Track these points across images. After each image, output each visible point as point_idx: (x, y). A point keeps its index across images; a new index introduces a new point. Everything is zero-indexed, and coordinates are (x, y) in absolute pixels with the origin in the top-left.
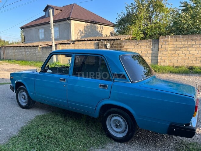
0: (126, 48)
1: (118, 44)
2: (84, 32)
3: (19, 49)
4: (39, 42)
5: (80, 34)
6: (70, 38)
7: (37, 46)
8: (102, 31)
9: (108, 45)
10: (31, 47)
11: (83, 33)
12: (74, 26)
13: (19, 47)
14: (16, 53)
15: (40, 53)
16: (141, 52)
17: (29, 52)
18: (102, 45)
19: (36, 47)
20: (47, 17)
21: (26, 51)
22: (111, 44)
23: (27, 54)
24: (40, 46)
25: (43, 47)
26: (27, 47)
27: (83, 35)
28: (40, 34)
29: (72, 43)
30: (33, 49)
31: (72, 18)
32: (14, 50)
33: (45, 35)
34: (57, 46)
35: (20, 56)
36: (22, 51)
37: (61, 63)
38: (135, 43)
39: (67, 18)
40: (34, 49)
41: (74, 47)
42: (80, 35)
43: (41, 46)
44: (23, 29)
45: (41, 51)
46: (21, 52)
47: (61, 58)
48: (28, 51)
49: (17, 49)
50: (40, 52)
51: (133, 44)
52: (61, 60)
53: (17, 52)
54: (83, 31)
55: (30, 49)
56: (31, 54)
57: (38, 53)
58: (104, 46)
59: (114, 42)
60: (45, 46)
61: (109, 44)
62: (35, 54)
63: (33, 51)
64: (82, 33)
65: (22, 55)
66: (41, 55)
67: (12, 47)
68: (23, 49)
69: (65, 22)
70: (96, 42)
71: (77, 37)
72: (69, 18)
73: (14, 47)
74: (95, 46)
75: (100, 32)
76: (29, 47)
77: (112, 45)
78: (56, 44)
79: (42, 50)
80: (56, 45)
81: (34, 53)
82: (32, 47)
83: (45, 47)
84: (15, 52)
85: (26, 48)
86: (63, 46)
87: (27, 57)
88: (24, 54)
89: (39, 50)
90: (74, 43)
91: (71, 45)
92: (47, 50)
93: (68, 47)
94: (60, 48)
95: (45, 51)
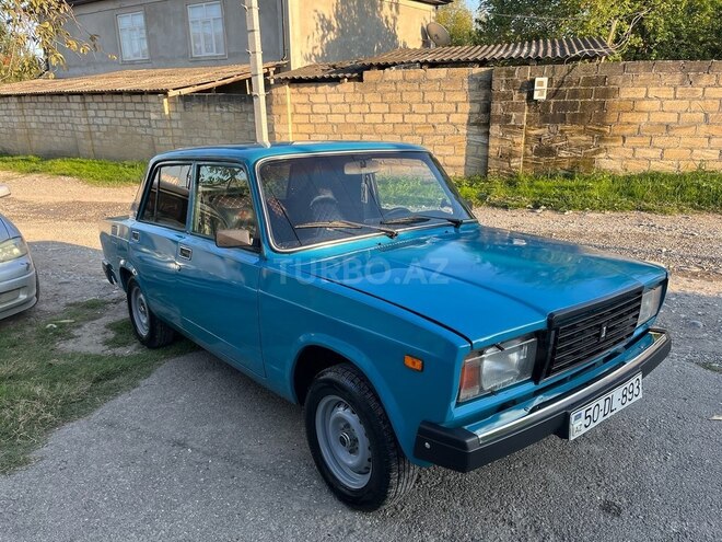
0: (628, 100)
1: (589, 81)
2: (334, 23)
3: (49, 106)
5: (321, 33)
6: (286, 51)
7: (156, 93)
8: (395, 18)
9: (541, 84)
10: (118, 98)
11: (333, 30)
13: (49, 99)
14: (33, 125)
15: (174, 125)
16: (706, 115)
17: (106, 121)
18: (510, 84)
19: (152, 98)
21: (92, 113)
22: (557, 79)
23: (94, 128)
24: (172, 93)
25: (186, 98)
27: (332, 36)
29: (350, 79)
30: (129, 106)
32: (22, 110)
34: (274, 92)
35: (57, 139)
36: (66, 113)
38: (679, 76)
40: (139, 107)
41: (358, 95)
42: (324, 36)
43: (177, 93)
45: (175, 116)
46: (65, 119)
48: (101, 114)
49: (39, 105)
50: (171, 120)
51: (667, 79)
53: (42, 119)
55: (112, 106)
56: (122, 130)
57: (161, 125)
58: (521, 91)
59: (569, 71)
61: (545, 80)
62: (139, 130)
63: (129, 114)
64: (329, 28)
65: (68, 134)
66: (179, 133)
67: (15, 100)
68: (75, 106)
70: (477, 70)
71: (311, 45)
73: (24, 95)
74: (470, 90)
75: (387, 22)
76: (107, 98)
77: (561, 83)
79: (180, 109)
81: (136, 122)
82: (127, 99)
84: (28, 119)
85: (89, 99)
86: (301, 90)
87: (96, 142)
88: (80, 128)
89: (167, 113)
90: (360, 79)
91: (347, 86)
92: (212, 108)
93: (329, 96)
94: (289, 99)
95: (199, 113)
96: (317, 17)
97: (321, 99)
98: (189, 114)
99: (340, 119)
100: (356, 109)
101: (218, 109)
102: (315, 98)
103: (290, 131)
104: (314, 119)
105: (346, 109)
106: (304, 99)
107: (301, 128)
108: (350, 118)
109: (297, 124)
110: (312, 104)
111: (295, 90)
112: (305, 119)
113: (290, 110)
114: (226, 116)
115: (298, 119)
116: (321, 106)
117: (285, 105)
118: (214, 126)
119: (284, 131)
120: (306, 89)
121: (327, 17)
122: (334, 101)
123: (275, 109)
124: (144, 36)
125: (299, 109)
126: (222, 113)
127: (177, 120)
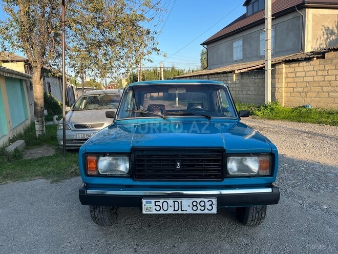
4: (232, 65)
5: (326, 36)
6: (302, 48)
7: (231, 72)
10: (219, 76)
11: (334, 34)
12: (313, 20)
15: (237, 85)
19: (230, 75)
20: (249, 16)
24: (236, 72)
25: (242, 74)
26: (213, 76)
27: (333, 37)
28: (235, 50)
29: (318, 58)
30: (223, 79)
31: (308, 3)
33: (244, 50)
34: (277, 67)
37: (283, 105)
39: (298, 6)
40: (226, 79)
41: (321, 66)
42: (327, 38)
43: (239, 71)
44: (206, 46)
47: (284, 94)
50: (236, 83)
52: (284, 100)
54: (335, 29)
55: (217, 79)
60: (246, 70)
64: (332, 33)
66: (238, 89)
69: (290, 16)
71: (318, 44)
72: (304, 3)
76: (216, 76)
78: (273, 63)
79: (240, 78)
80: (273, 65)
82: (222, 75)
83: (247, 73)
85: (210, 76)
86: (291, 66)
89: (234, 80)
90: (323, 57)
91: (315, 61)
92: (251, 78)
93: (305, 67)
94: (284, 71)
95: (246, 80)
96: (323, 29)
97: (301, 69)
98: (242, 81)
99: (311, 79)
100: (320, 73)
101: (254, 77)
102: (297, 69)
103: (284, 86)
104: (296, 79)
105: (314, 73)
106: (292, 70)
107: (290, 85)
108: (316, 79)
109: (287, 83)
110: (295, 72)
111: (288, 66)
112: (292, 80)
113: (284, 76)
114: (256, 81)
115: (288, 80)
116: (300, 73)
117: (282, 74)
118: (251, 85)
119: (281, 86)
120: (293, 65)
121: (331, 28)
122: (308, 70)
123: (277, 76)
124: (242, 49)
125: (289, 76)
126: (255, 79)
127: (238, 84)
